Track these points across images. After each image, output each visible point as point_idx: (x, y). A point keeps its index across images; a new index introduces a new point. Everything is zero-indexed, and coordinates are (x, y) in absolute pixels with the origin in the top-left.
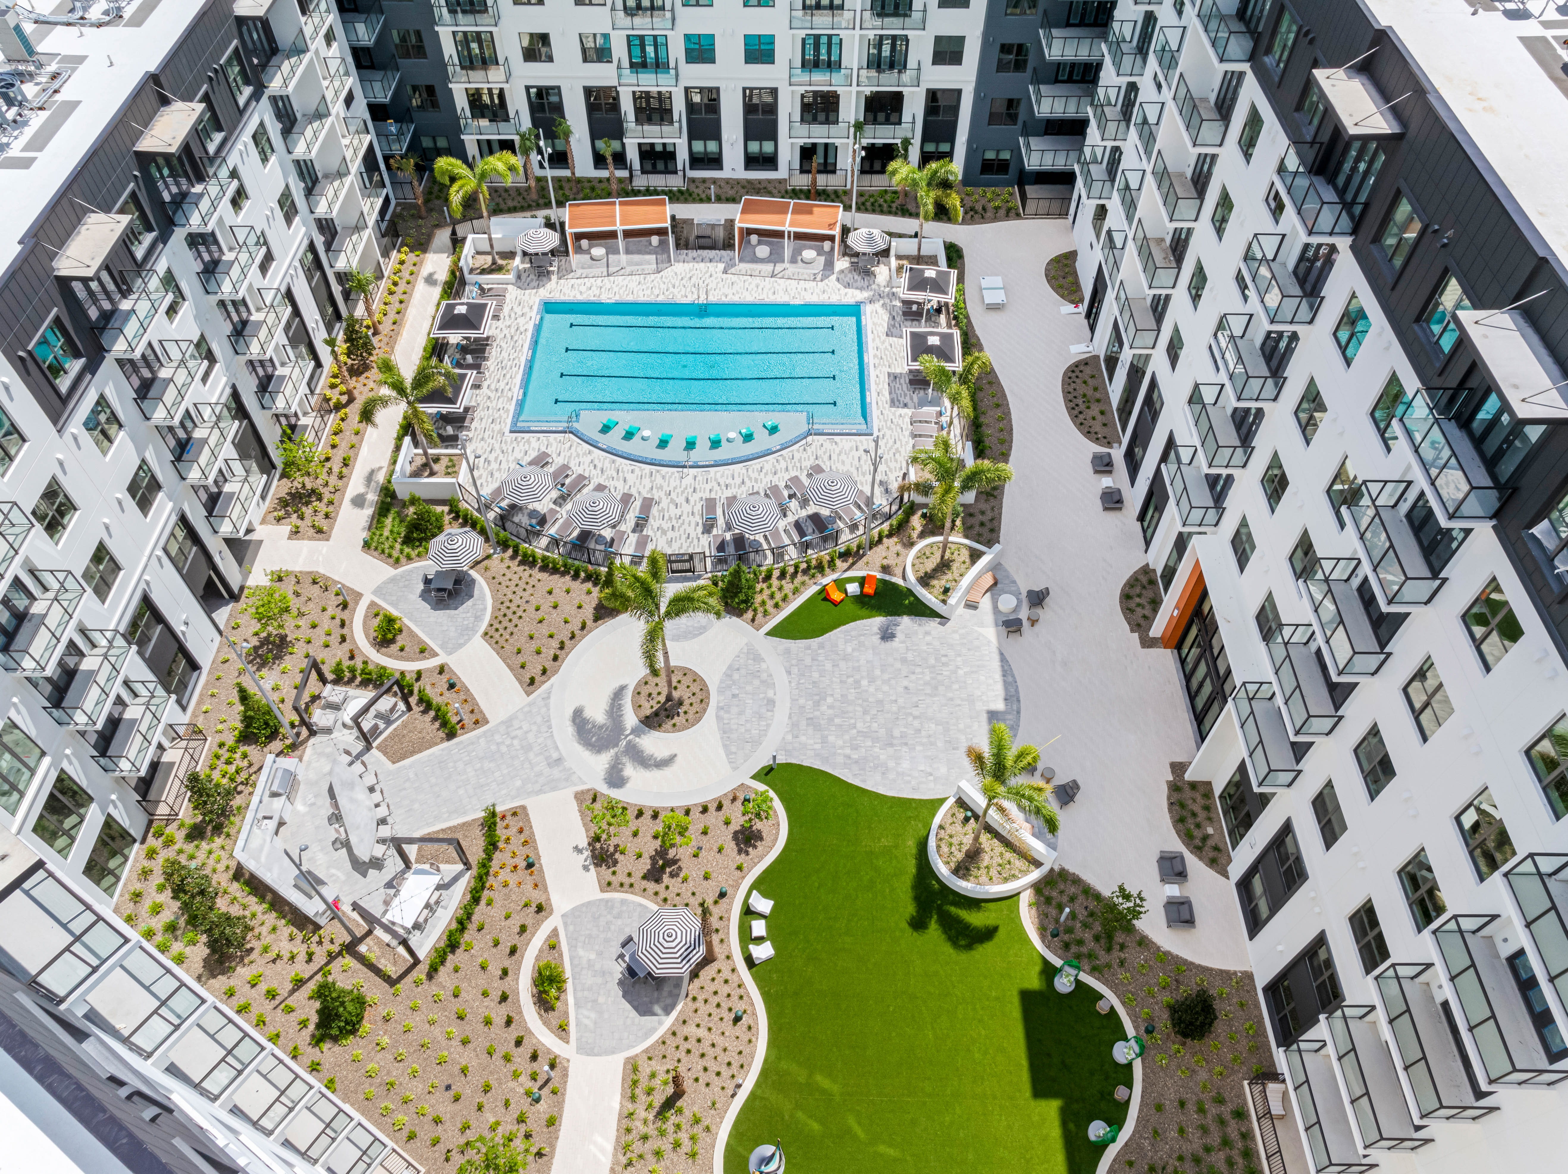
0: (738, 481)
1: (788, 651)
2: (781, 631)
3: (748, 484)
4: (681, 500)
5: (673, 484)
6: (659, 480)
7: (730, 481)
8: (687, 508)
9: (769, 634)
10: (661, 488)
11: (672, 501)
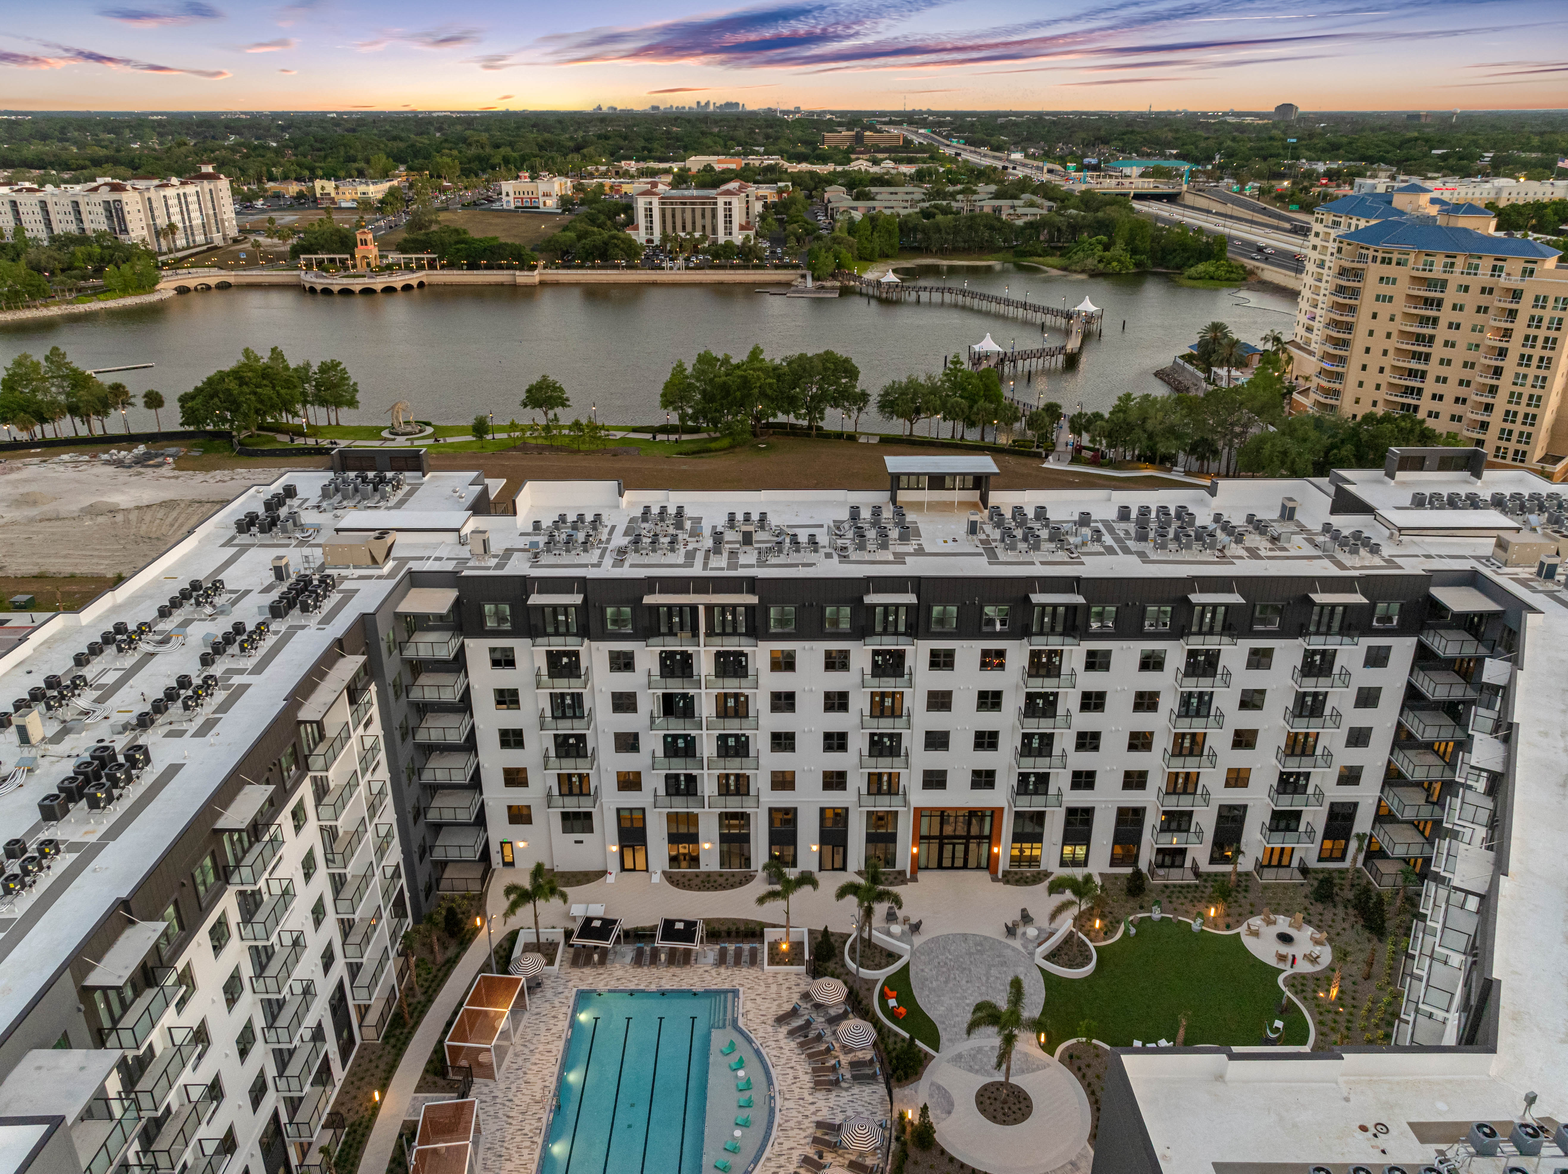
0: (790, 1071)
1: (950, 1040)
2: (935, 1044)
3: (793, 1064)
4: (813, 1108)
5: (795, 1113)
6: (792, 1124)
7: (790, 1076)
8: (821, 1104)
9: (937, 1051)
10: (799, 1123)
11: (814, 1113)
